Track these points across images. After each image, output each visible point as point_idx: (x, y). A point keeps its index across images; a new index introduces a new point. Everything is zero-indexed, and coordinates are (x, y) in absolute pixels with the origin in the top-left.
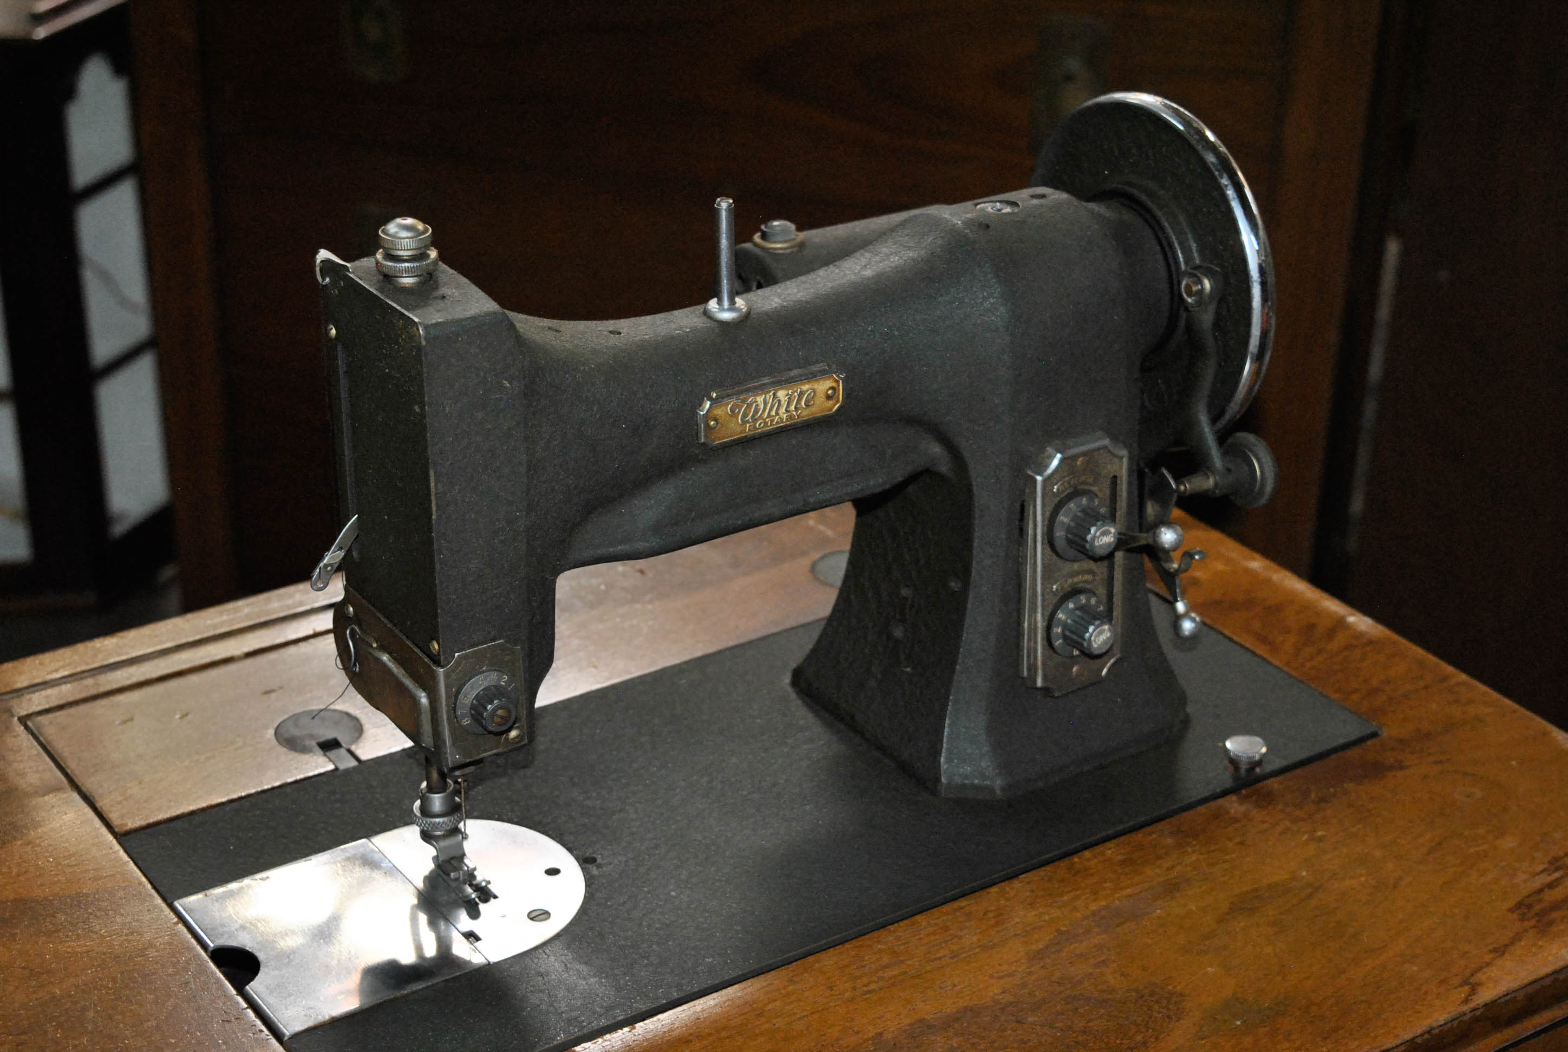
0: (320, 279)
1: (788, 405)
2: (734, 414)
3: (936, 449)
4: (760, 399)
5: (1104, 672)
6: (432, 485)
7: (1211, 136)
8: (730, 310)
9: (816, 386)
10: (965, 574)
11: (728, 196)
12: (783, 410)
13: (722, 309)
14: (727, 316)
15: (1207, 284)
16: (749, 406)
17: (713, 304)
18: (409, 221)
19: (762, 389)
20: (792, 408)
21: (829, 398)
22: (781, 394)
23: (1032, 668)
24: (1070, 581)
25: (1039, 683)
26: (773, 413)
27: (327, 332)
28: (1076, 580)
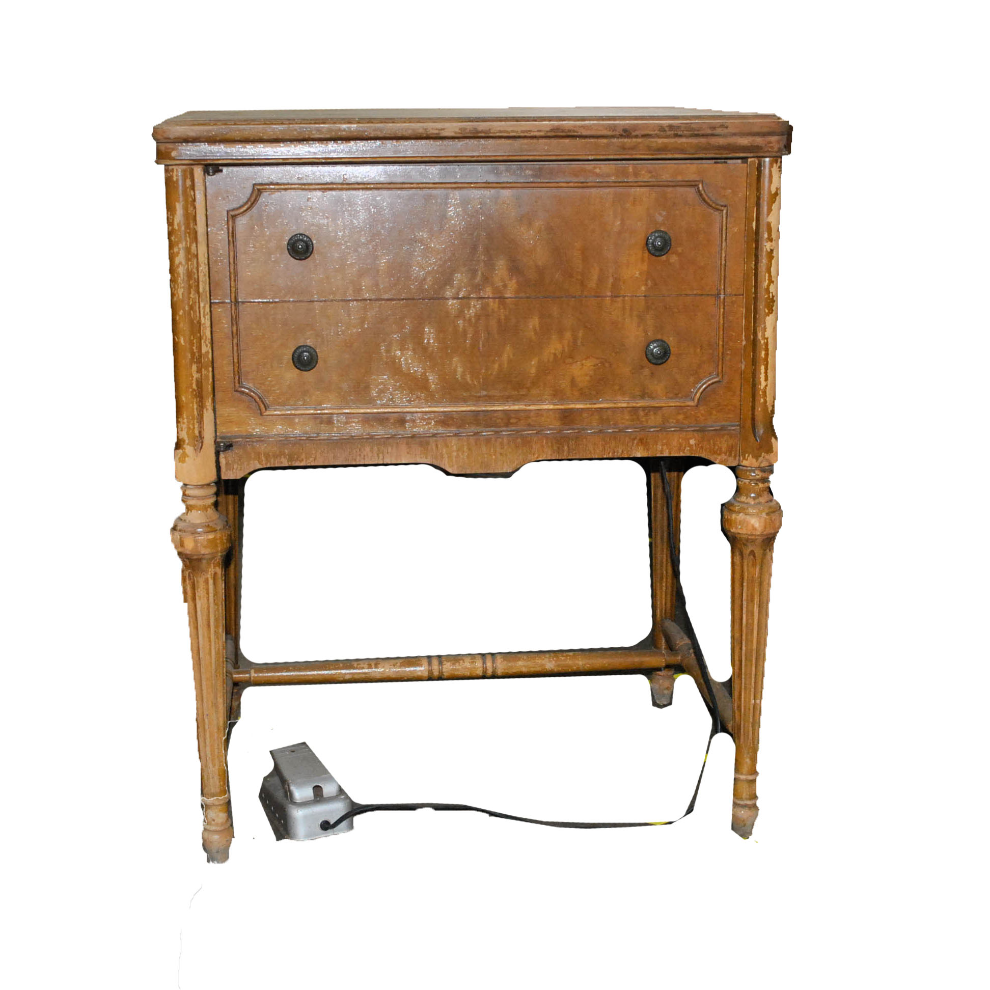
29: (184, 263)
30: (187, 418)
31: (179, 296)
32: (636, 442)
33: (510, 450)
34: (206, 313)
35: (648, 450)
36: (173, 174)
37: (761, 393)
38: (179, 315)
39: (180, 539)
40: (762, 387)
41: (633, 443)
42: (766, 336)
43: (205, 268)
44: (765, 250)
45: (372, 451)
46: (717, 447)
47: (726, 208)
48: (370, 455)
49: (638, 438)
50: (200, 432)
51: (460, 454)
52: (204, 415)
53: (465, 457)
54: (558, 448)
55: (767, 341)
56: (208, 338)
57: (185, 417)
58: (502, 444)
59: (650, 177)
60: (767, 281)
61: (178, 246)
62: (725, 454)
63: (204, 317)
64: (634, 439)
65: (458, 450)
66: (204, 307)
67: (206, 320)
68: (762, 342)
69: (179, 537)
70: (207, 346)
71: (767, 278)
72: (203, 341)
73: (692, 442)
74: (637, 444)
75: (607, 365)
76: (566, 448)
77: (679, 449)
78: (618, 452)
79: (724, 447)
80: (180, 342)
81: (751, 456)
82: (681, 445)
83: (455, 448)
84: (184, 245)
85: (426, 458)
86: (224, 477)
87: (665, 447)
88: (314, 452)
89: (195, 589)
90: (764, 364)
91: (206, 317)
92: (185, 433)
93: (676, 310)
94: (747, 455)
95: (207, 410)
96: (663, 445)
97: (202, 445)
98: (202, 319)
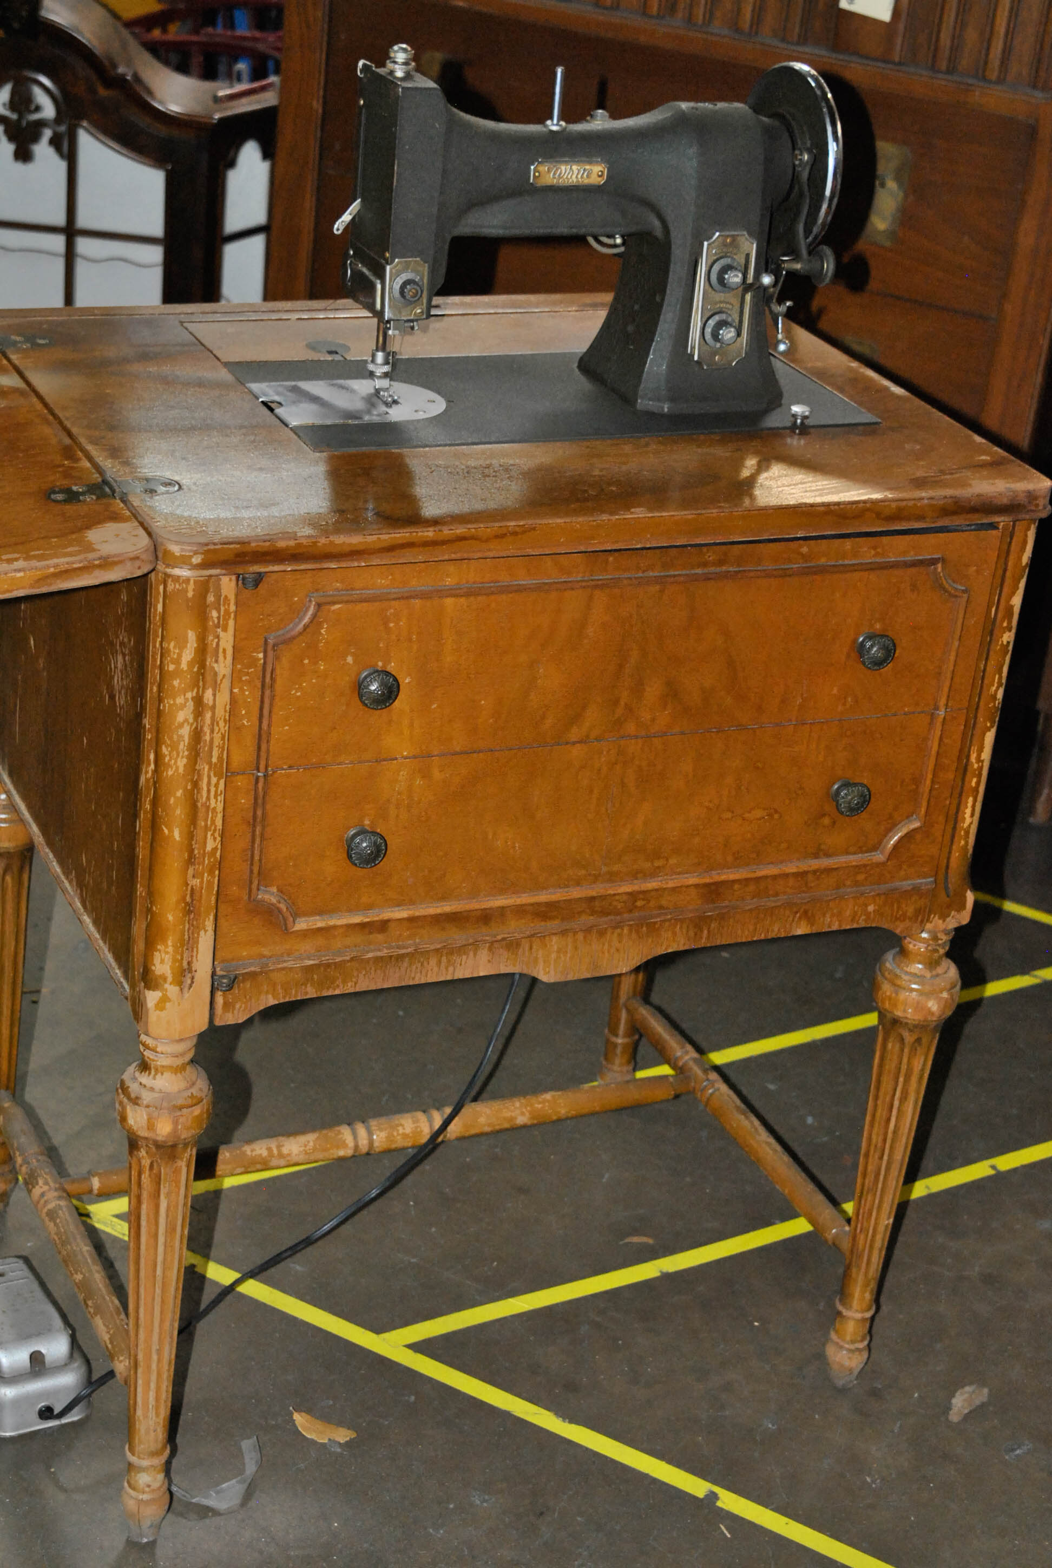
0: (359, 73)
1: (578, 174)
2: (549, 171)
3: (657, 223)
4: (563, 168)
5: (734, 364)
6: (396, 168)
7: (830, 96)
8: (557, 125)
9: (592, 168)
10: (663, 292)
11: (562, 65)
12: (574, 177)
13: (553, 125)
14: (555, 128)
15: (806, 157)
16: (557, 170)
17: (549, 122)
18: (404, 46)
19: (566, 163)
20: (579, 176)
21: (599, 176)
22: (574, 167)
23: (693, 348)
24: (718, 306)
25: (696, 358)
26: (569, 177)
27: (358, 102)
28: (722, 305)
29: (191, 720)
30: (173, 946)
31: (177, 768)
32: (798, 915)
33: (631, 943)
34: (219, 792)
35: (812, 925)
36: (187, 588)
37: (962, 833)
38: (175, 797)
39: (149, 1120)
40: (966, 825)
41: (794, 917)
42: (982, 758)
43: (225, 727)
44: (1000, 643)
45: (439, 963)
46: (901, 913)
47: (965, 596)
48: (436, 969)
49: (802, 910)
50: (189, 963)
51: (562, 955)
52: (200, 939)
53: (568, 958)
54: (696, 934)
55: (982, 765)
56: (218, 828)
57: (170, 943)
58: (620, 935)
59: (874, 556)
60: (996, 685)
61: (185, 695)
62: (910, 919)
63: (216, 797)
64: (796, 913)
65: (559, 951)
66: (217, 786)
67: (219, 803)
68: (976, 766)
69: (145, 1117)
70: (215, 839)
71: (996, 680)
72: (209, 834)
73: (871, 908)
74: (800, 918)
75: (776, 816)
76: (706, 932)
77: (852, 921)
78: (773, 931)
79: (910, 910)
80: (173, 836)
81: (937, 917)
82: (855, 913)
83: (555, 948)
84: (194, 694)
85: (514, 965)
86: (218, 1022)
87: (835, 918)
88: (355, 974)
89: (159, 1184)
90: (972, 796)
91: (219, 798)
92: (168, 967)
93: (878, 735)
94: (932, 916)
95: (206, 931)
96: (833, 915)
97: (192, 982)
98: (213, 801)
